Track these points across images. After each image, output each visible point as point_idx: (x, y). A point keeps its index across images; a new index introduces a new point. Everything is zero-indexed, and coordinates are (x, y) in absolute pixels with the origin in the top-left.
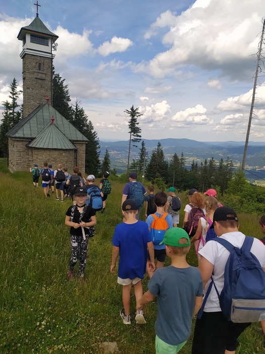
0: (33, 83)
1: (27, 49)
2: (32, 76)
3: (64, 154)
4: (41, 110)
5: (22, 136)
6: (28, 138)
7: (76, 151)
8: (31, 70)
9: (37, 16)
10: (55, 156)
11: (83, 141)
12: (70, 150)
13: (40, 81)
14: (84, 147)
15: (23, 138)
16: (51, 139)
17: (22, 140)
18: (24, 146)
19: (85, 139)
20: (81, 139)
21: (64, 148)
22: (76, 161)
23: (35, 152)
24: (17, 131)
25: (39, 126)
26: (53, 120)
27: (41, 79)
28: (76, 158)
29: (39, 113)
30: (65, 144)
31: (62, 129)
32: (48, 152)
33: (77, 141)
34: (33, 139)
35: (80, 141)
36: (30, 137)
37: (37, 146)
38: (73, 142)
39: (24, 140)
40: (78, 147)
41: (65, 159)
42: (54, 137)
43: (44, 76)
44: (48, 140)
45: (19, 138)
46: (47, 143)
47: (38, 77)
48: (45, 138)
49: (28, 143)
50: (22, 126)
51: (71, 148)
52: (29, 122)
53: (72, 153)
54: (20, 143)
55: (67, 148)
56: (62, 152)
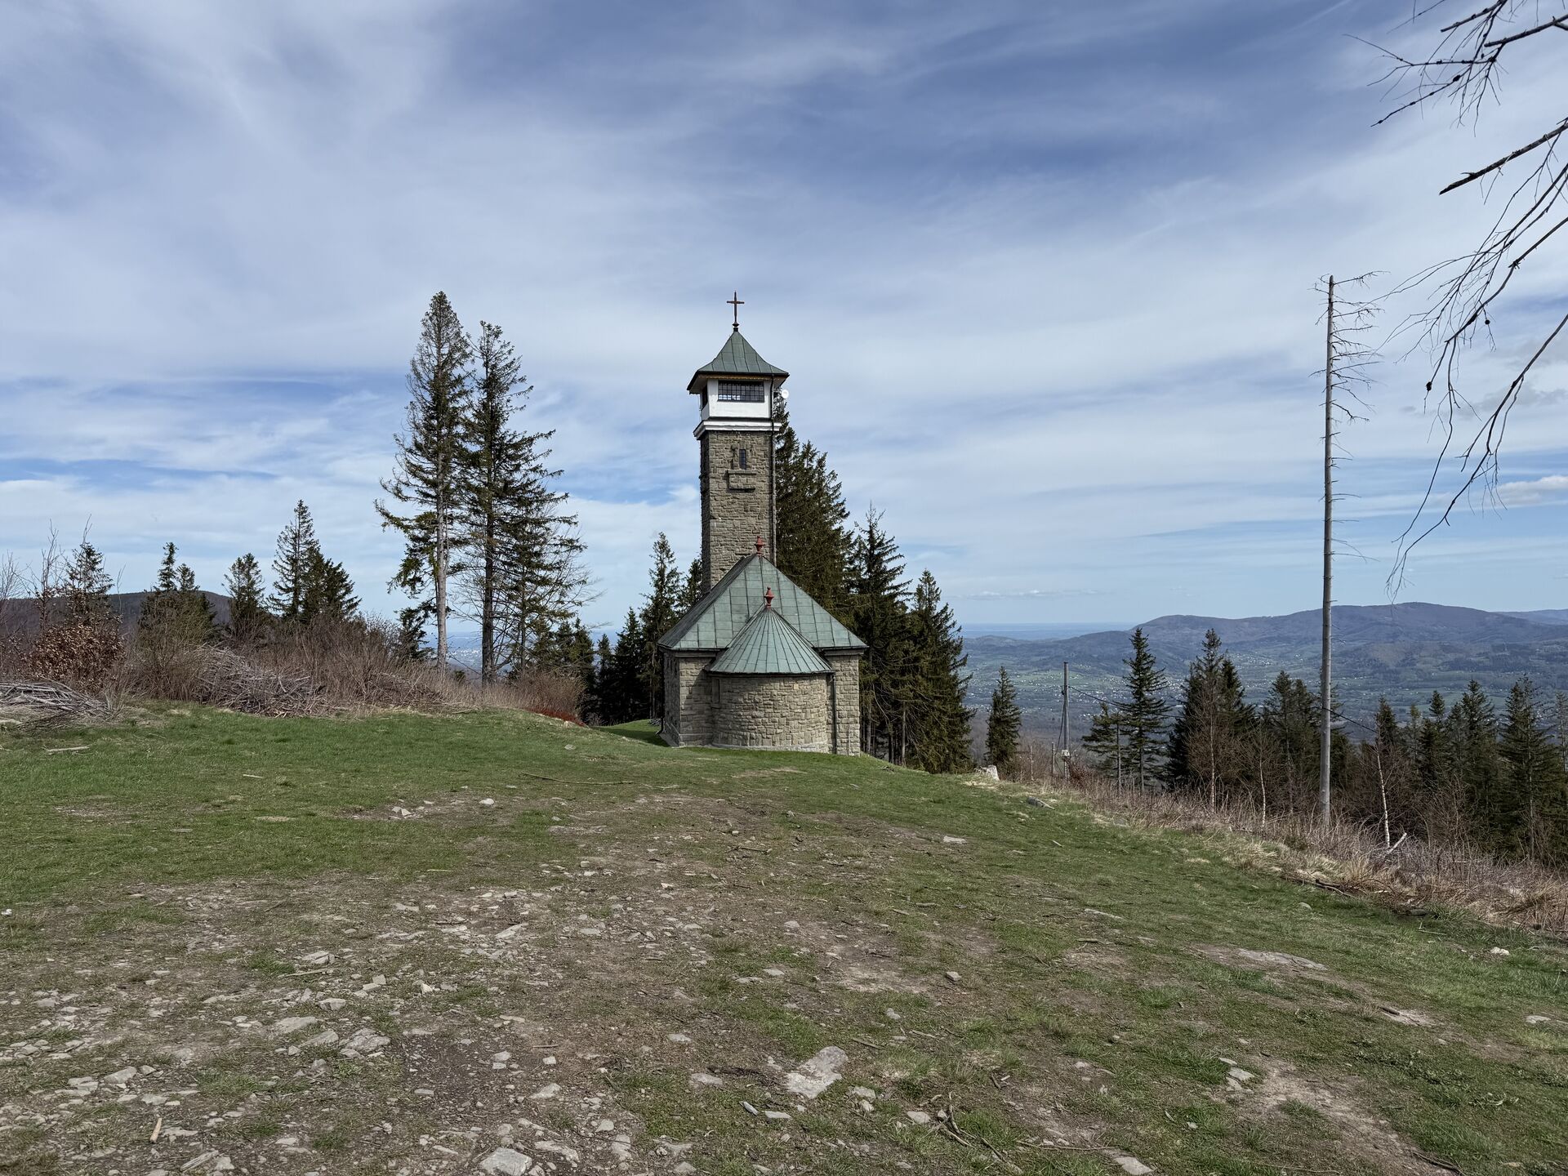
0: (726, 502)
1: (711, 419)
2: (724, 484)
4: (742, 576)
5: (695, 645)
6: (708, 651)
7: (830, 677)
8: (719, 471)
9: (736, 330)
10: (773, 693)
11: (851, 649)
12: (811, 676)
13: (742, 495)
14: (854, 665)
15: (698, 651)
16: (764, 649)
17: (695, 655)
18: (700, 672)
19: (857, 642)
20: (845, 644)
21: (795, 670)
22: (834, 706)
23: (726, 685)
24: (683, 634)
25: (736, 617)
26: (769, 599)
27: (747, 490)
28: (833, 698)
29: (738, 584)
30: (800, 661)
31: (792, 620)
32: (756, 685)
33: (835, 649)
34: (720, 652)
35: (841, 649)
36: (712, 646)
37: (729, 670)
38: (824, 653)
39: (700, 655)
40: (837, 665)
41: (801, 700)
42: (771, 645)
44: (756, 651)
45: (688, 651)
46: (752, 661)
47: (739, 485)
48: (749, 647)
49: (707, 662)
50: (696, 621)
51: (814, 669)
52: (711, 608)
53: (822, 684)
54: (692, 665)
55: (805, 670)
56: (791, 681)
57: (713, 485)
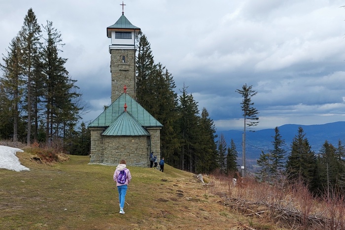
0: (118, 75)
1: (113, 45)
2: (117, 69)
3: (133, 141)
5: (97, 125)
6: (102, 127)
7: (148, 137)
8: (115, 64)
9: (123, 14)
10: (124, 143)
11: (157, 127)
12: (140, 136)
13: (124, 72)
14: (158, 133)
15: (97, 127)
16: (121, 126)
17: (97, 129)
18: (99, 135)
19: (159, 124)
20: (154, 125)
21: (132, 134)
22: (150, 148)
23: (107, 140)
25: (114, 115)
26: (126, 108)
27: (125, 71)
30: (135, 131)
31: (135, 116)
32: (117, 140)
33: (150, 127)
34: (106, 128)
35: (153, 127)
36: (104, 125)
37: (108, 134)
38: (146, 128)
39: (99, 129)
40: (152, 133)
41: (135, 146)
42: (124, 125)
43: (127, 67)
44: (118, 127)
45: (94, 127)
47: (122, 69)
48: (116, 126)
49: (101, 132)
50: (99, 116)
51: (140, 134)
53: (144, 140)
54: (95, 132)
55: (136, 134)
56: (131, 138)
57: (113, 69)
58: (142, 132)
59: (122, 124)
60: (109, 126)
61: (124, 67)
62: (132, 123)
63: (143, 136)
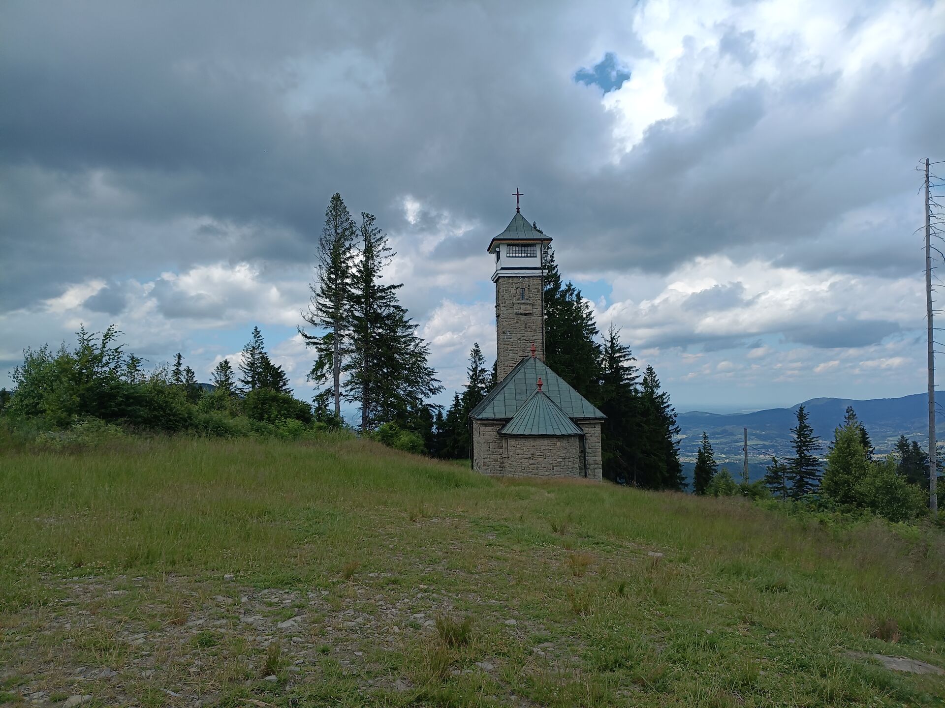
0: (512, 322)
1: (503, 269)
2: (511, 311)
3: (558, 444)
4: (522, 370)
5: (491, 416)
6: (500, 420)
7: (582, 438)
8: (508, 302)
10: (543, 447)
11: (596, 419)
12: (570, 436)
13: (523, 318)
14: (598, 430)
15: (493, 420)
16: (537, 418)
18: (495, 434)
19: (599, 414)
20: (592, 415)
21: (558, 433)
23: (512, 442)
24: (484, 409)
25: (518, 397)
26: (540, 385)
28: (583, 451)
29: (519, 376)
30: (560, 426)
31: (557, 400)
32: (531, 442)
33: (584, 419)
34: (508, 420)
35: (589, 419)
36: (503, 416)
37: (515, 432)
38: (576, 421)
39: (495, 422)
40: (586, 430)
41: (562, 453)
42: (542, 416)
43: (529, 308)
44: (531, 420)
45: (487, 419)
46: (529, 426)
47: (521, 311)
48: (527, 417)
49: (498, 428)
50: (493, 400)
51: (570, 432)
52: (502, 391)
53: (576, 442)
54: (489, 429)
55: (564, 433)
56: (555, 440)
57: (504, 311)
58: (573, 429)
59: (537, 414)
60: (512, 418)
61: (523, 307)
62: (554, 413)
63: (574, 436)
